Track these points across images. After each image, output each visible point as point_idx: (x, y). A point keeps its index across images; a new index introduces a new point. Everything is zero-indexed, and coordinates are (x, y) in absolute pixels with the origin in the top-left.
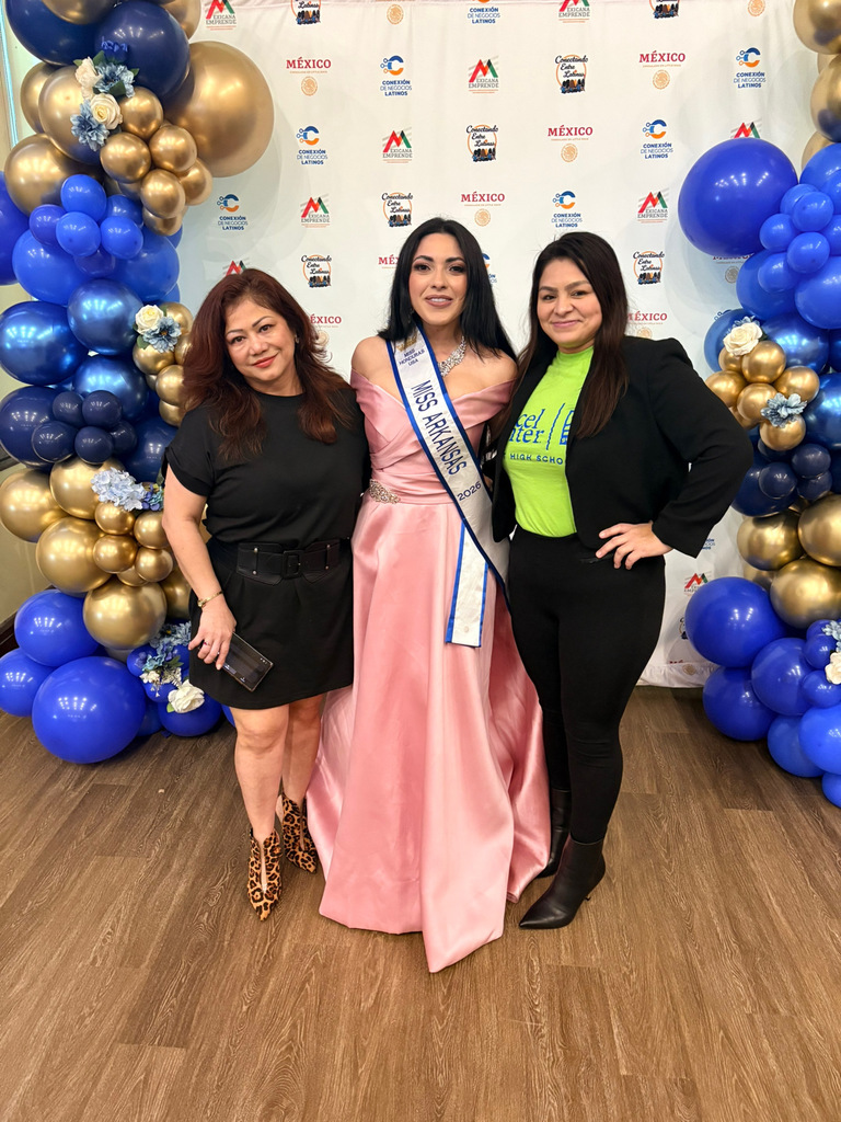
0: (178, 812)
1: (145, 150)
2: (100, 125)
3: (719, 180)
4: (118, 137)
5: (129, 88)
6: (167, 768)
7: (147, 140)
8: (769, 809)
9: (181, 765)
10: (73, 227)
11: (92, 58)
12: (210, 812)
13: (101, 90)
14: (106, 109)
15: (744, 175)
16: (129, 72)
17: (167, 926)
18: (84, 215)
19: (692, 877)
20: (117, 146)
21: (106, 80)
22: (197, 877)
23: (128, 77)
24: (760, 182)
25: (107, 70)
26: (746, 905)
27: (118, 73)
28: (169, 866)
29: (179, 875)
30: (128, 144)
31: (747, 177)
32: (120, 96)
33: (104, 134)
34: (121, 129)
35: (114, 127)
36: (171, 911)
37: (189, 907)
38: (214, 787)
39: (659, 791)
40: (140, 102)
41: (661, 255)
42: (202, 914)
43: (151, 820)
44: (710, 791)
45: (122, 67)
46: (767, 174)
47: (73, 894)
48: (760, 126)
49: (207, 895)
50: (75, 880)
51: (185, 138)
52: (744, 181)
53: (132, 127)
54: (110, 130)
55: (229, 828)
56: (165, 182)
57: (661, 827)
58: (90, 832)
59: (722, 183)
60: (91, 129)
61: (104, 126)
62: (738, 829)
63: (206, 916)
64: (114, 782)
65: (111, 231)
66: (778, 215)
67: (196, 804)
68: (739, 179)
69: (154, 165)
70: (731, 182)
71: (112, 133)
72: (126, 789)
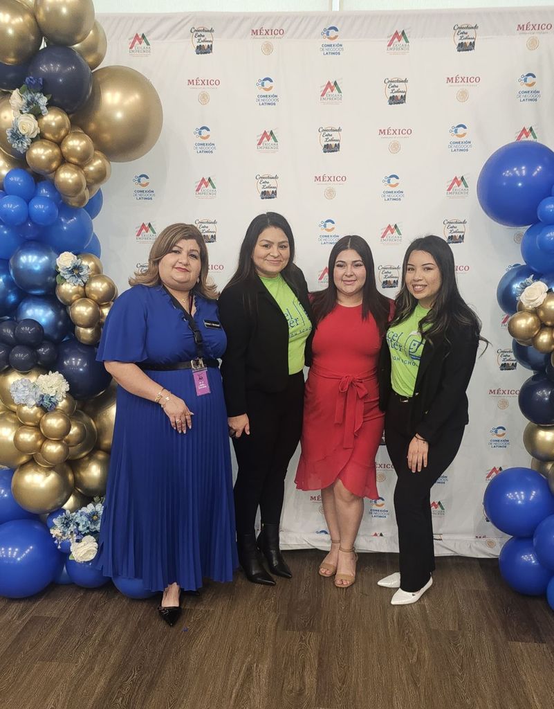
0: (97, 633)
1: (56, 151)
2: (24, 136)
3: (505, 171)
4: (39, 143)
5: (43, 108)
6: (86, 607)
7: (59, 143)
8: (543, 642)
9: (97, 604)
10: (10, 206)
11: (19, 88)
12: (120, 636)
13: (24, 112)
14: (28, 125)
15: (523, 168)
16: (44, 97)
17: (93, 705)
18: (16, 197)
19: (478, 684)
20: (39, 150)
21: (29, 104)
22: (113, 677)
23: (43, 101)
24: (535, 173)
25: (29, 97)
26: (515, 702)
27: (36, 98)
28: (92, 669)
29: (100, 674)
30: (46, 148)
31: (526, 169)
32: (38, 115)
33: (27, 142)
34: (41, 137)
35: (34, 136)
36: (95, 696)
37: (108, 693)
38: (123, 619)
39: (460, 629)
40: (53, 118)
41: (464, 222)
42: (117, 698)
43: (77, 640)
44: (500, 630)
45: (39, 95)
46: (540, 167)
47: (24, 684)
48: (537, 129)
49: (121, 687)
50: (25, 676)
51: (86, 140)
52: (524, 172)
53: (48, 135)
54: (32, 139)
55: (135, 645)
56: (73, 173)
57: (458, 652)
58: (33, 646)
59: (507, 173)
60: (18, 139)
61: (26, 137)
62: (518, 656)
63: (121, 699)
64: (48, 614)
65: (36, 207)
66: (550, 198)
67: (109, 630)
68: (520, 171)
69: (63, 160)
70: (514, 172)
71: (33, 140)
72: (57, 620)
